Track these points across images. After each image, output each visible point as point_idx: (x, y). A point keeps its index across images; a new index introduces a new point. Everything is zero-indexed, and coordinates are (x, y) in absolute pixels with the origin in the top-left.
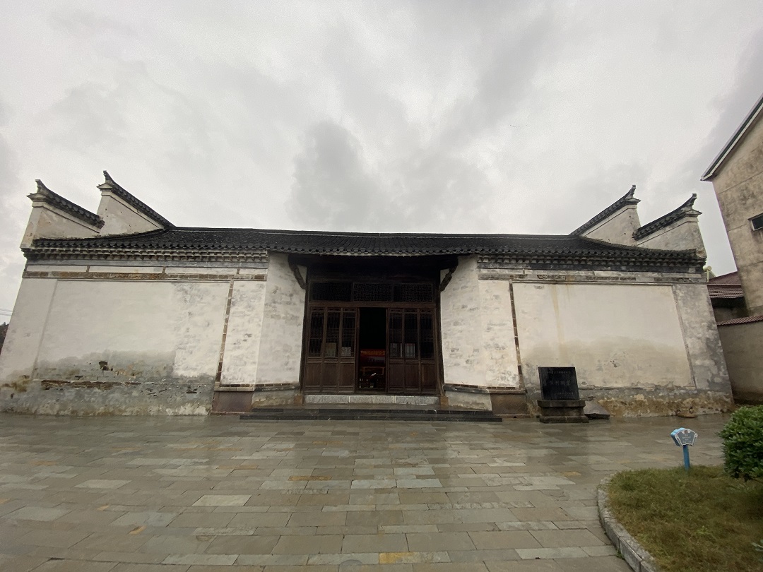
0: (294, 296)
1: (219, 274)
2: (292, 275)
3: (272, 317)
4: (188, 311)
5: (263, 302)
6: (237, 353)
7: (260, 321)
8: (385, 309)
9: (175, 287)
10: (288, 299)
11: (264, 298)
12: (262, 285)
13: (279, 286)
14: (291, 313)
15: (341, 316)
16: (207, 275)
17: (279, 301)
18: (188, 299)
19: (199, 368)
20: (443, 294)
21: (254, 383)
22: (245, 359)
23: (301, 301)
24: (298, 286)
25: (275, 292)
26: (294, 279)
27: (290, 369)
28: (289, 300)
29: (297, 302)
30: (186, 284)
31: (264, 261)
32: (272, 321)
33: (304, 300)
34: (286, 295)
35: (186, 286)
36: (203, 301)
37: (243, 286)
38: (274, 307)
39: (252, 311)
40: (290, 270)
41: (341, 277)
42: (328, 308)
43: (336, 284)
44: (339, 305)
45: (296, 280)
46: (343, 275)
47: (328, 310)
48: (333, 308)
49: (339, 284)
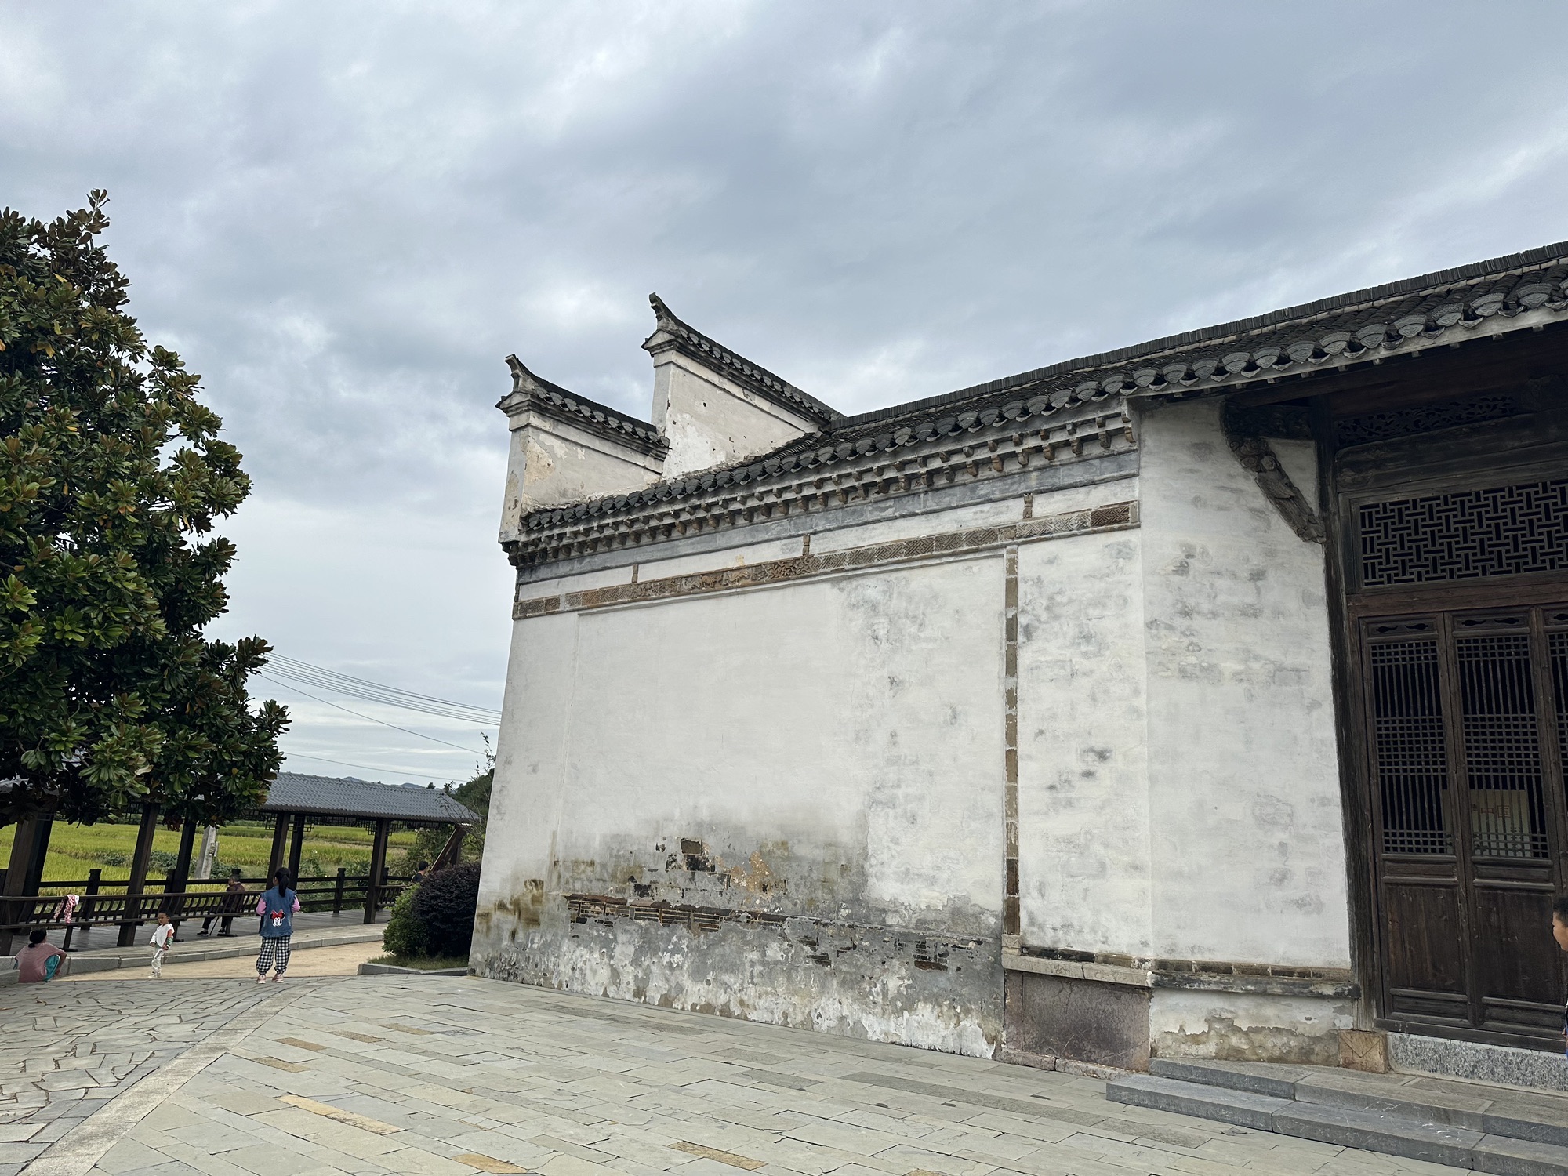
0: (1272, 577)
1: (965, 529)
2: (1249, 485)
3: (1184, 674)
4: (885, 673)
5: (1137, 617)
6: (1064, 824)
7: (1136, 692)
9: (844, 595)
10: (1244, 594)
11: (1137, 596)
12: (1126, 545)
13: (1197, 541)
14: (1273, 652)
15: (1539, 649)
16: (929, 538)
17: (1206, 607)
18: (882, 633)
19: (945, 875)
21: (1150, 954)
22: (1097, 849)
23: (1307, 599)
24: (1283, 532)
25: (1182, 569)
26: (1261, 501)
27: (1301, 904)
28: (1250, 599)
29: (1293, 604)
30: (871, 581)
31: (1119, 445)
32: (1187, 693)
33: (1320, 590)
34: (1234, 575)
35: (872, 587)
36: (928, 632)
37: (1051, 562)
38: (1188, 633)
39: (1098, 654)
40: (1237, 467)
41: (1507, 453)
42: (1454, 616)
43: (1485, 492)
44: (1514, 597)
45: (1271, 507)
46: (1517, 444)
47: (1454, 629)
48: (1481, 612)
49: (1503, 490)
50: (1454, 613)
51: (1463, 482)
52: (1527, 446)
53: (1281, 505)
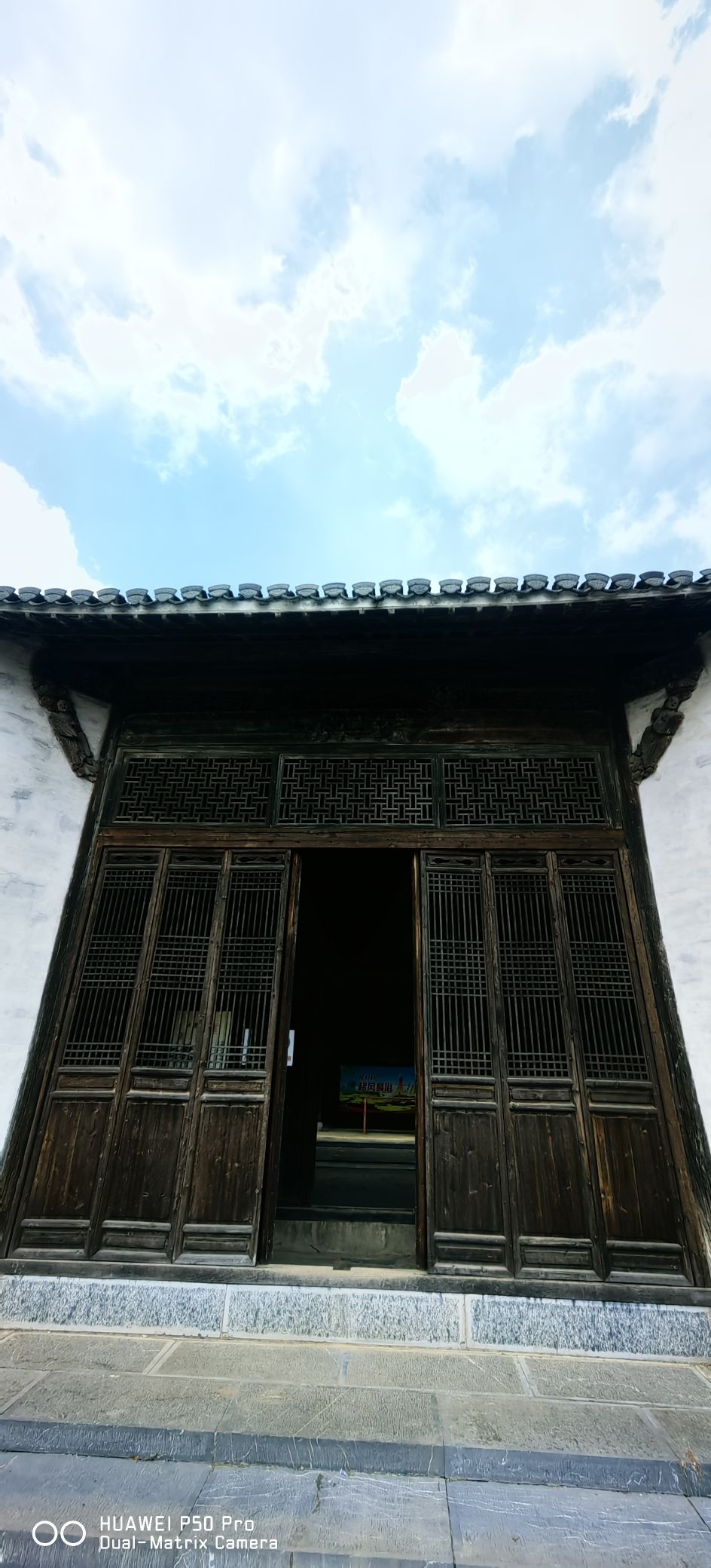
0: (36, 799)
2: (42, 725)
8: (409, 854)
14: (13, 864)
15: (224, 884)
20: (648, 791)
23: (65, 824)
24: (60, 764)
26: (47, 734)
28: (8, 813)
29: (49, 826)
33: (77, 818)
40: (34, 703)
41: (235, 735)
42: (172, 851)
43: (217, 760)
44: (216, 840)
45: (56, 742)
46: (243, 729)
47: (170, 862)
48: (191, 850)
49: (227, 761)
50: (173, 849)
51: (203, 752)
52: (248, 732)
53: (64, 742)
